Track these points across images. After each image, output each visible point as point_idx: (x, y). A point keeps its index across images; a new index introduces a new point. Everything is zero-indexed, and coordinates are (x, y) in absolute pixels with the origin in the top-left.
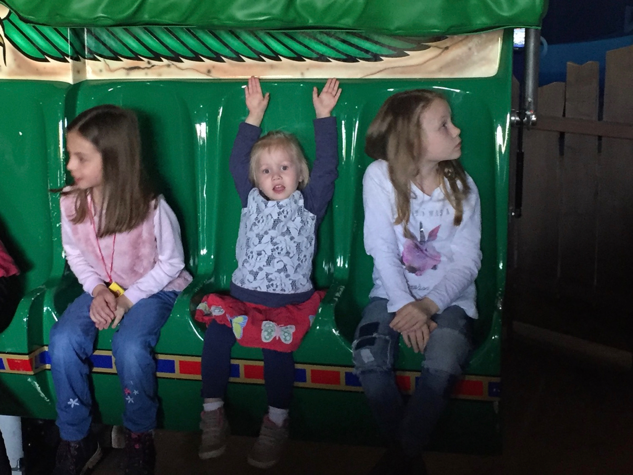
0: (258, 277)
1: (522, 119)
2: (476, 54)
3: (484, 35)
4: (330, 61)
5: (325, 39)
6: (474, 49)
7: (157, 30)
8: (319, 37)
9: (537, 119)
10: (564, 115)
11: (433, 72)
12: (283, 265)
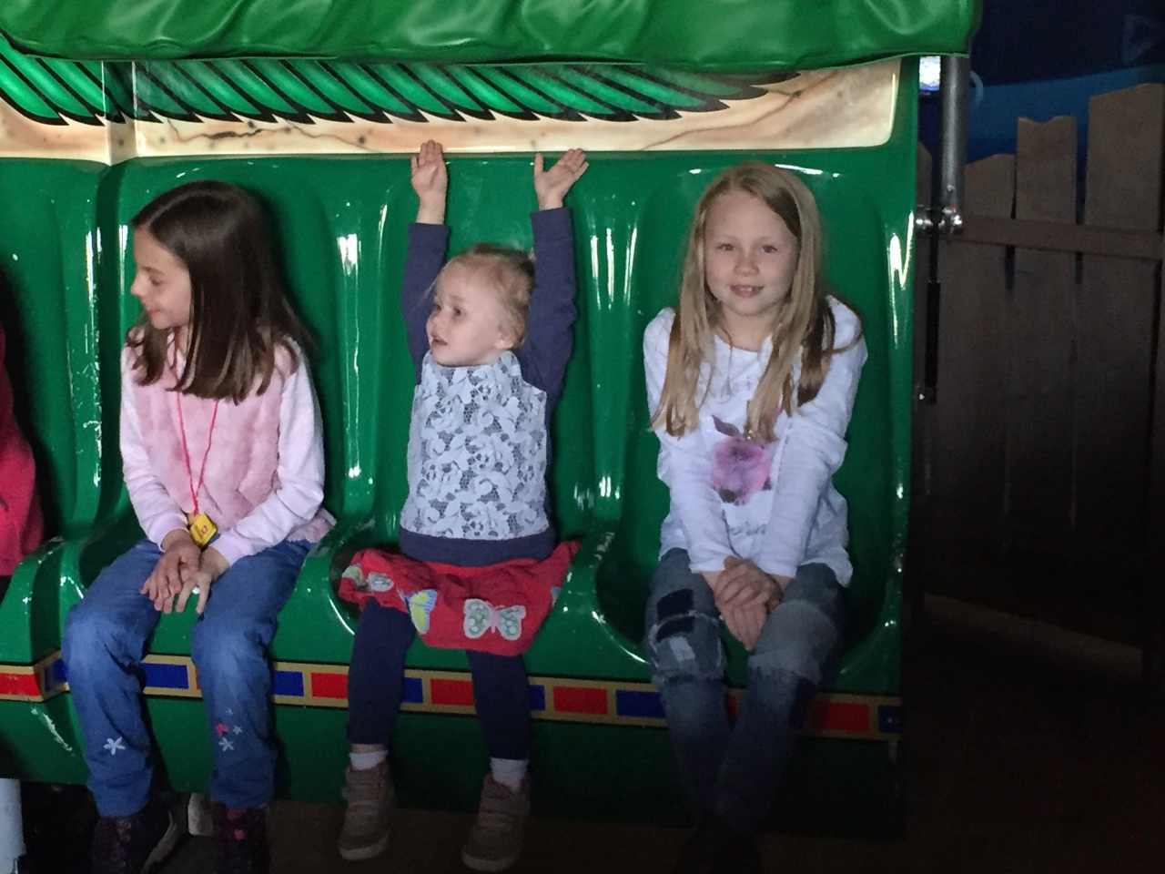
0: (448, 512)
1: (936, 223)
2: (851, 104)
3: (865, 70)
4: (583, 119)
5: (575, 78)
6: (848, 96)
7: (264, 64)
8: (564, 75)
9: (963, 224)
10: (1013, 215)
11: (775, 138)
12: (491, 488)
